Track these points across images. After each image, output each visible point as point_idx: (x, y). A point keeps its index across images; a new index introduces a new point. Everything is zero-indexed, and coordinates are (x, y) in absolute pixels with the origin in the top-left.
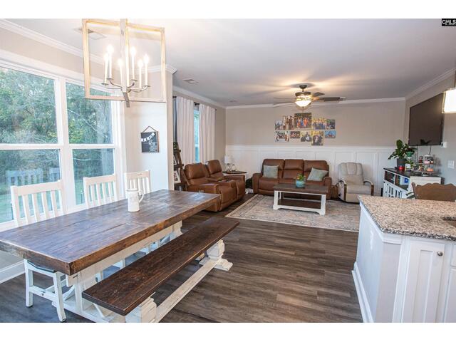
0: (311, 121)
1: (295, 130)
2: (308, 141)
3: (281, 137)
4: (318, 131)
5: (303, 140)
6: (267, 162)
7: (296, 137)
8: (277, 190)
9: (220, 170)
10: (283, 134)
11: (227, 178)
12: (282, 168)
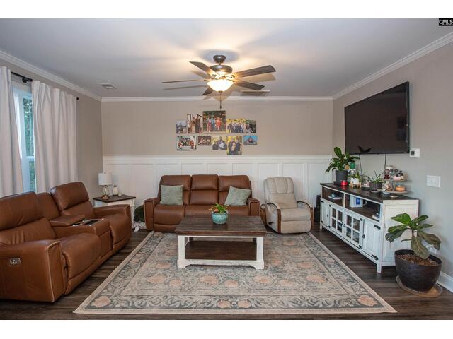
0: (225, 122)
1: (204, 134)
2: (221, 148)
3: (185, 144)
4: (235, 136)
5: (216, 147)
6: (166, 180)
7: (205, 144)
8: (182, 234)
9: (85, 199)
10: (188, 140)
11: (98, 214)
12: (188, 188)
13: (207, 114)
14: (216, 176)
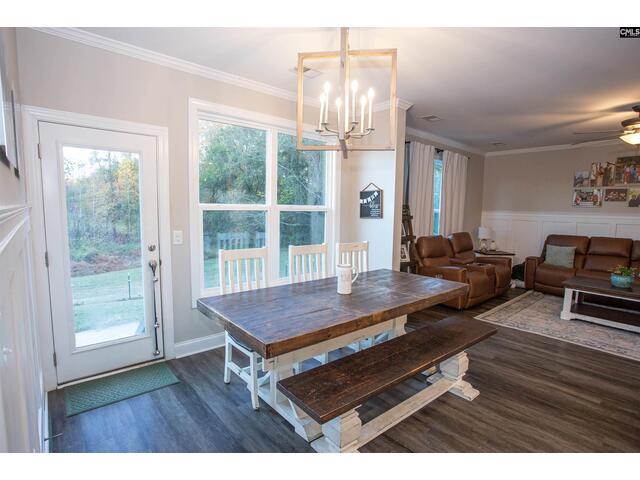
1: (617, 186)
3: (584, 199)
5: (634, 203)
6: (553, 239)
7: (617, 200)
8: (569, 287)
9: (470, 248)
11: (481, 261)
12: (582, 250)
13: (624, 161)
14: (630, 240)
